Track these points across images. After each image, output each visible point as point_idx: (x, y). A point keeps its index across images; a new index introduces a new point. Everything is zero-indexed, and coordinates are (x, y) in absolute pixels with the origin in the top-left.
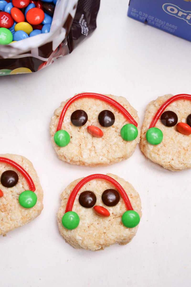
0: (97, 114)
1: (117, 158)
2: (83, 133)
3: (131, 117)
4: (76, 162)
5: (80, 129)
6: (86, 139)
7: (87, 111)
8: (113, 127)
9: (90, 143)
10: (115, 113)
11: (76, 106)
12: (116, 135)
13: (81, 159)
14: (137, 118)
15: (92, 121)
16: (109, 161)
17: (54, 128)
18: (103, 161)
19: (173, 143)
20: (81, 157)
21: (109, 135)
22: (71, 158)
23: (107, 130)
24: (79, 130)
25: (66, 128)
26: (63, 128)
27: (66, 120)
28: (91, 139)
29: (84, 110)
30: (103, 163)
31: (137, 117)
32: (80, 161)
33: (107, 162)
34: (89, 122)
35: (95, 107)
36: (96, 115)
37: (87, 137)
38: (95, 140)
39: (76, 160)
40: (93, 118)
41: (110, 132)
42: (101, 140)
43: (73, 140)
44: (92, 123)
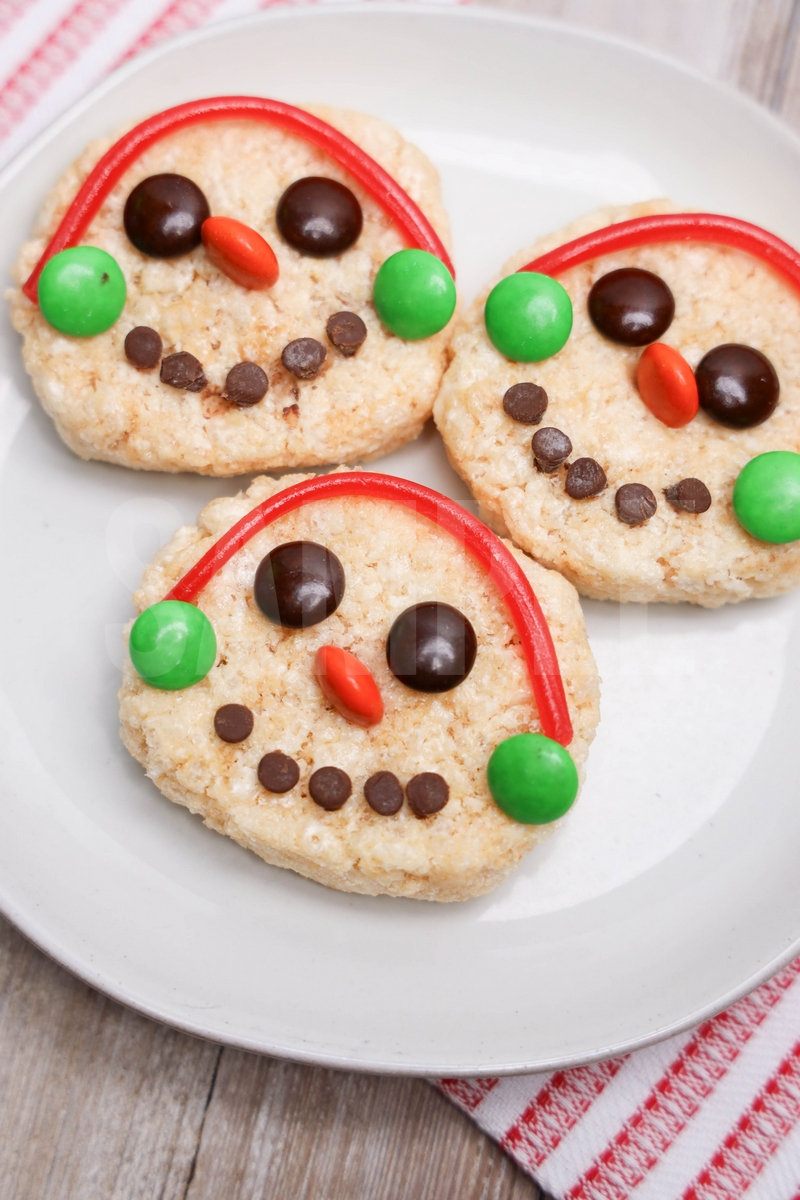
0: (400, 604)
1: (394, 870)
2: (289, 666)
3: (556, 685)
4: (188, 796)
5: (282, 640)
6: (290, 705)
7: (354, 570)
8: (448, 705)
9: (298, 728)
10: (489, 639)
11: (315, 523)
12: (441, 749)
13: (217, 791)
14: (585, 712)
15: (358, 630)
16: (349, 864)
17: (162, 582)
18: (315, 846)
20: (219, 781)
21: (411, 736)
22: (166, 761)
23: (409, 707)
24: (274, 644)
25: (220, 605)
26: (203, 597)
27: (234, 569)
28: (314, 715)
29: (341, 559)
30: (316, 861)
32: (206, 798)
33: (336, 864)
34: (343, 629)
35: (400, 569)
36: (390, 607)
37: (296, 695)
38: (330, 729)
39: (191, 785)
40: (370, 620)
41: (420, 723)
42: (357, 744)
43: (223, 676)
44: (355, 637)
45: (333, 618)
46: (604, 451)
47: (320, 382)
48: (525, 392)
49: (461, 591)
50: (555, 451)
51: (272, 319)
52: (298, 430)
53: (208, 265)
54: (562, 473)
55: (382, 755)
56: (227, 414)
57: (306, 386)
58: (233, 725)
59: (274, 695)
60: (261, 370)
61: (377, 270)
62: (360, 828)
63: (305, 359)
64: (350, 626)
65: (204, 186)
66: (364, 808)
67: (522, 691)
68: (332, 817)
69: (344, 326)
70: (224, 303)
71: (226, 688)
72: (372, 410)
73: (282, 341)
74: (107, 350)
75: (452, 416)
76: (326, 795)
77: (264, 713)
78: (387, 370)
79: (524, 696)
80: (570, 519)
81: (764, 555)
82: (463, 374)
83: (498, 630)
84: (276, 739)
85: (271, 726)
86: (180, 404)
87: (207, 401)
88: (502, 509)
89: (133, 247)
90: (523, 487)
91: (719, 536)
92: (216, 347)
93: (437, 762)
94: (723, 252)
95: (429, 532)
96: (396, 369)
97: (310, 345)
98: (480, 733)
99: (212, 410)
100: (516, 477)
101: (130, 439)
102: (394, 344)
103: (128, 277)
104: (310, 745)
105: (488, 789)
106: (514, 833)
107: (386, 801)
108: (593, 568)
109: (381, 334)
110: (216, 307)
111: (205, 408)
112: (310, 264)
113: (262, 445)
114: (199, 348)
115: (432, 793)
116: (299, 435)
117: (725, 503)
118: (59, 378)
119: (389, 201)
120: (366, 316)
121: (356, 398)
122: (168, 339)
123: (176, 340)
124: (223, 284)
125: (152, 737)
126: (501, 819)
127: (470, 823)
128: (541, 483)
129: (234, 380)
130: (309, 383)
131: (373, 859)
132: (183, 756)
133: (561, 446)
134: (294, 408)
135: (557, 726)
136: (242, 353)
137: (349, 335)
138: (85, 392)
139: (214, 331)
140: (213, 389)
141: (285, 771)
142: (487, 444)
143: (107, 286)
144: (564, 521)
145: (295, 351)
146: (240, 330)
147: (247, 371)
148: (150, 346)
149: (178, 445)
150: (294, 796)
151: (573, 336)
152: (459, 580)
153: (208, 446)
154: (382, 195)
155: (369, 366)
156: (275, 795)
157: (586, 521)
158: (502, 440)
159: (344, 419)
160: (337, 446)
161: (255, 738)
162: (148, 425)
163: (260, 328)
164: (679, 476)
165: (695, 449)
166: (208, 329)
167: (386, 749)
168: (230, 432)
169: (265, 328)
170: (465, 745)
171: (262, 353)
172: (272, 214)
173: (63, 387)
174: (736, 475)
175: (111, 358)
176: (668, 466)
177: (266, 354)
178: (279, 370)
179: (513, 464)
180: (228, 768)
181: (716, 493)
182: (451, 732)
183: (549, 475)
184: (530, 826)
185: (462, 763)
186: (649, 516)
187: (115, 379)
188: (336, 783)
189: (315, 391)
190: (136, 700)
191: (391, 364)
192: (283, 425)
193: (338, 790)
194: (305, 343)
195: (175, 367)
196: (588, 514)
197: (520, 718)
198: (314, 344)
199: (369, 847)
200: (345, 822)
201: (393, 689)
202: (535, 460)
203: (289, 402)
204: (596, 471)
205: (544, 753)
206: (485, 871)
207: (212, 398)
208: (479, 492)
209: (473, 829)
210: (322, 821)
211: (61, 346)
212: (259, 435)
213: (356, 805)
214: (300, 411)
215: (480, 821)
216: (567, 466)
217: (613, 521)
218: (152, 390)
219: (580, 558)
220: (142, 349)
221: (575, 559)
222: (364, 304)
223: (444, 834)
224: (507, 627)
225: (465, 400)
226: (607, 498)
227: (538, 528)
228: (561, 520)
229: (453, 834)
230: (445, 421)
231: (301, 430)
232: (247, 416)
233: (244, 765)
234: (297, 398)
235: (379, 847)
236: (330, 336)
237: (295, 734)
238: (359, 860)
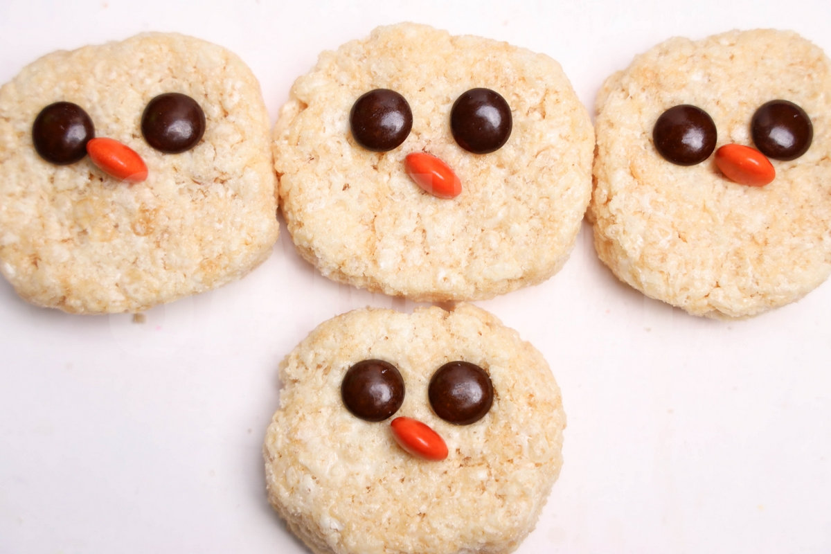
1: (503, 280)
2: (390, 174)
5: (380, 159)
6: (399, 200)
7: (412, 98)
8: (500, 165)
9: (410, 214)
11: (376, 73)
12: (505, 195)
13: (371, 272)
15: (426, 136)
16: (472, 288)
18: (448, 285)
19: (710, 221)
20: (370, 265)
21: (483, 193)
22: (333, 264)
23: (475, 175)
24: (375, 164)
25: (333, 151)
28: (417, 201)
29: (400, 92)
30: (450, 293)
32: (365, 277)
33: (464, 291)
34: (417, 138)
35: (442, 87)
36: (443, 114)
37: (401, 193)
38: (429, 206)
39: (353, 273)
40: (433, 127)
41: (486, 183)
42: (450, 210)
43: (351, 196)
44: (426, 141)
45: (411, 134)
59: (387, 198)
64: (421, 135)
93: (505, 204)
98: (524, 177)
104: (420, 222)
125: (319, 251)
127: (538, 236)
131: (485, 279)
132: (343, 259)
167: (470, 208)
180: (373, 254)
182: (506, 182)
185: (519, 199)
190: (302, 230)
199: (479, 273)
200: (459, 263)
209: (541, 238)
210: (446, 266)
233: (383, 249)
235: (485, 271)
237: (409, 218)
238: (476, 284)
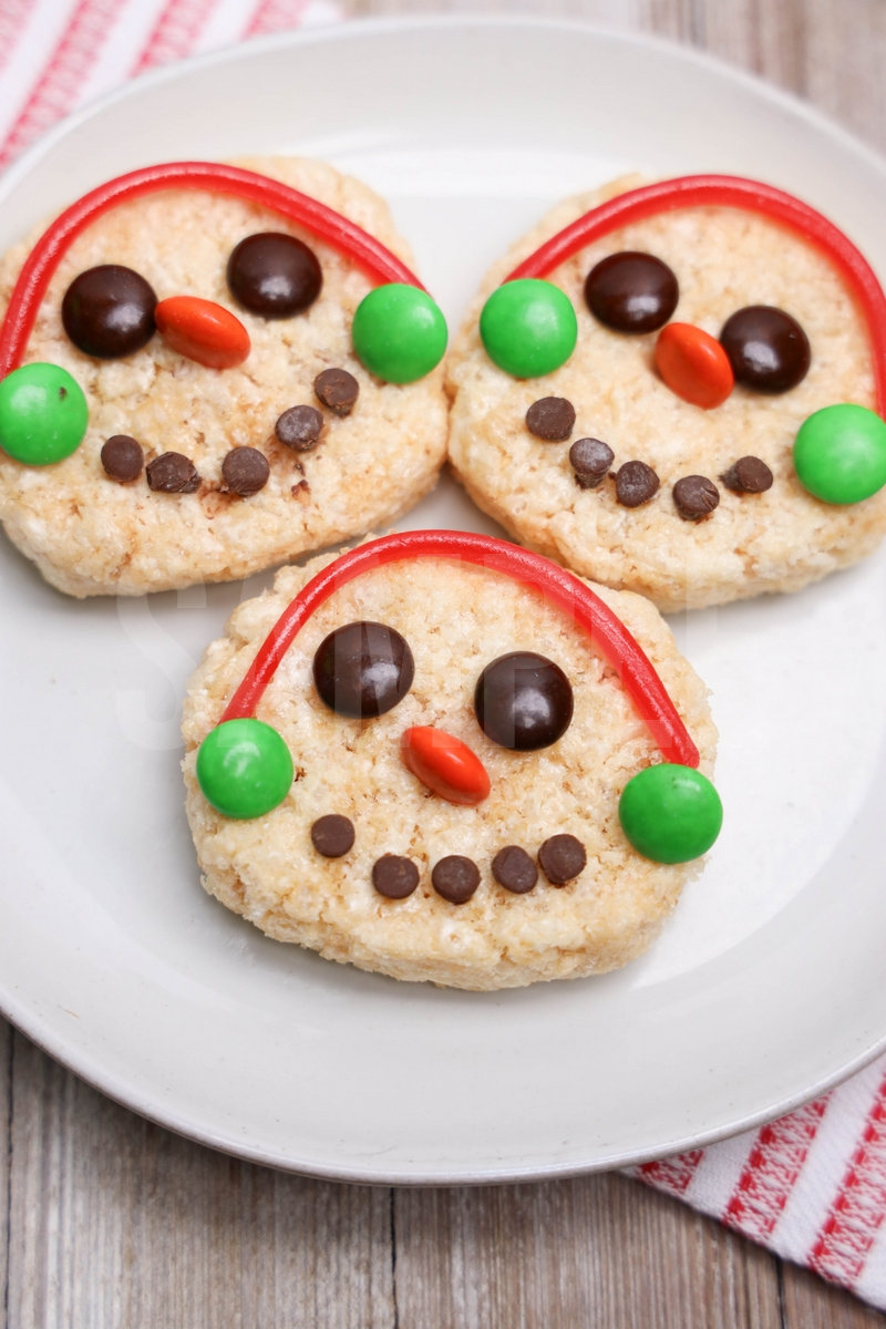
0: (476, 665)
1: (548, 949)
2: (374, 761)
3: (667, 708)
4: (301, 929)
6: (386, 802)
7: (417, 640)
8: (555, 759)
10: (580, 678)
11: (361, 602)
12: (562, 808)
13: (334, 913)
14: (705, 730)
15: (438, 703)
16: (496, 956)
17: (210, 707)
18: (456, 946)
20: (333, 903)
21: (525, 802)
22: (270, 895)
23: (515, 772)
24: (351, 742)
25: (282, 713)
26: (260, 710)
27: (287, 673)
28: (415, 806)
30: (460, 962)
31: (704, 722)
32: (322, 924)
33: (482, 960)
34: (421, 707)
35: (465, 627)
36: (464, 672)
37: (390, 790)
38: (437, 816)
39: (304, 914)
40: (448, 689)
41: (532, 786)
42: (469, 825)
43: (306, 789)
44: (436, 712)
45: (408, 698)
46: (646, 450)
47: (322, 450)
48: (548, 407)
49: (536, 636)
50: (598, 462)
51: (255, 396)
52: (313, 506)
53: (169, 353)
54: (608, 483)
55: (500, 831)
56: (230, 509)
57: (308, 458)
58: (332, 838)
59: (365, 796)
60: (258, 452)
61: (350, 319)
62: (497, 914)
63: (302, 429)
64: (427, 701)
65: (141, 270)
66: (496, 892)
67: (630, 724)
68: (464, 910)
69: (333, 385)
70: (198, 390)
71: (313, 801)
72: (387, 467)
73: (271, 416)
74: (81, 473)
75: (474, 452)
76: (455, 887)
77: (360, 819)
78: (390, 421)
79: (635, 728)
80: (630, 531)
81: (842, 519)
82: (474, 406)
83: (588, 666)
84: (382, 842)
85: (372, 830)
86: (178, 511)
87: (205, 501)
88: (553, 539)
89: (81, 354)
90: (571, 509)
91: (789, 511)
92: (201, 439)
93: (561, 823)
94: (710, 214)
95: (485, 581)
96: (400, 418)
97: (302, 413)
98: (599, 780)
99: (213, 509)
100: (561, 500)
101: (134, 561)
102: (389, 392)
103: (83, 387)
104: (419, 839)
105: (623, 836)
106: (663, 876)
107: (519, 877)
108: (667, 577)
109: (372, 385)
110: (189, 396)
111: (206, 507)
112: (278, 328)
113: (279, 532)
114: (183, 444)
115: (567, 856)
116: (316, 512)
117: (785, 475)
118: (37, 515)
119: (345, 240)
120: (352, 368)
121: (366, 458)
122: (147, 445)
123: (157, 443)
124: (190, 370)
125: (248, 873)
126: (647, 866)
127: (615, 879)
128: (588, 501)
129: (231, 470)
130: (311, 454)
132: (288, 886)
133: (603, 455)
134: (303, 485)
135: (682, 750)
136: (231, 438)
137: (341, 392)
138: (70, 521)
139: (193, 423)
140: (208, 486)
141: (402, 873)
142: (521, 473)
143: (67, 402)
144: (624, 535)
145: (289, 423)
146: (222, 415)
147: (243, 458)
148: (130, 456)
149: (187, 555)
150: (418, 898)
151: (580, 338)
152: (532, 624)
153: (220, 548)
154: (336, 236)
155: (370, 421)
156: (398, 901)
157: (648, 528)
158: (535, 463)
159: (360, 483)
160: (358, 514)
161: (359, 846)
162: (150, 540)
163: (244, 408)
164: (732, 459)
165: (739, 425)
166: (186, 422)
167: (503, 824)
168: (240, 526)
169: (250, 406)
170: (587, 797)
171: (253, 434)
172: (224, 285)
173: (43, 522)
174: (790, 443)
175: (89, 479)
176: (718, 450)
177: (257, 434)
178: (274, 448)
179: (553, 487)
180: (339, 886)
181: (775, 467)
182: (567, 787)
183: (595, 490)
184: (678, 865)
185: (587, 817)
186: (714, 506)
187: (101, 500)
188: (461, 871)
189: (321, 461)
190: (218, 838)
191: (393, 413)
192: (295, 506)
193: (466, 878)
194: (298, 412)
195: (164, 471)
196: (648, 521)
197: (638, 753)
198: (308, 411)
199: (515, 932)
200: (479, 913)
201: (493, 757)
202: (576, 477)
203: (295, 479)
204: (646, 472)
205: (680, 782)
206: (643, 925)
207: (209, 496)
208: (525, 526)
209: (620, 884)
210: (455, 917)
211: (30, 479)
212: (273, 523)
213: (487, 891)
214: (309, 486)
215: (624, 873)
216: (612, 476)
217: (677, 522)
218: (144, 502)
219: (651, 569)
220: (121, 461)
221: (647, 572)
222: (346, 357)
223: (590, 897)
224: (596, 661)
225: (484, 431)
226: (664, 498)
227: (599, 549)
228: (621, 534)
229: (599, 895)
230: (467, 460)
231: (317, 506)
232: (252, 506)
233: (355, 879)
234: (303, 473)
235: (525, 929)
236: (321, 399)
237: (401, 831)
238: (506, 949)
